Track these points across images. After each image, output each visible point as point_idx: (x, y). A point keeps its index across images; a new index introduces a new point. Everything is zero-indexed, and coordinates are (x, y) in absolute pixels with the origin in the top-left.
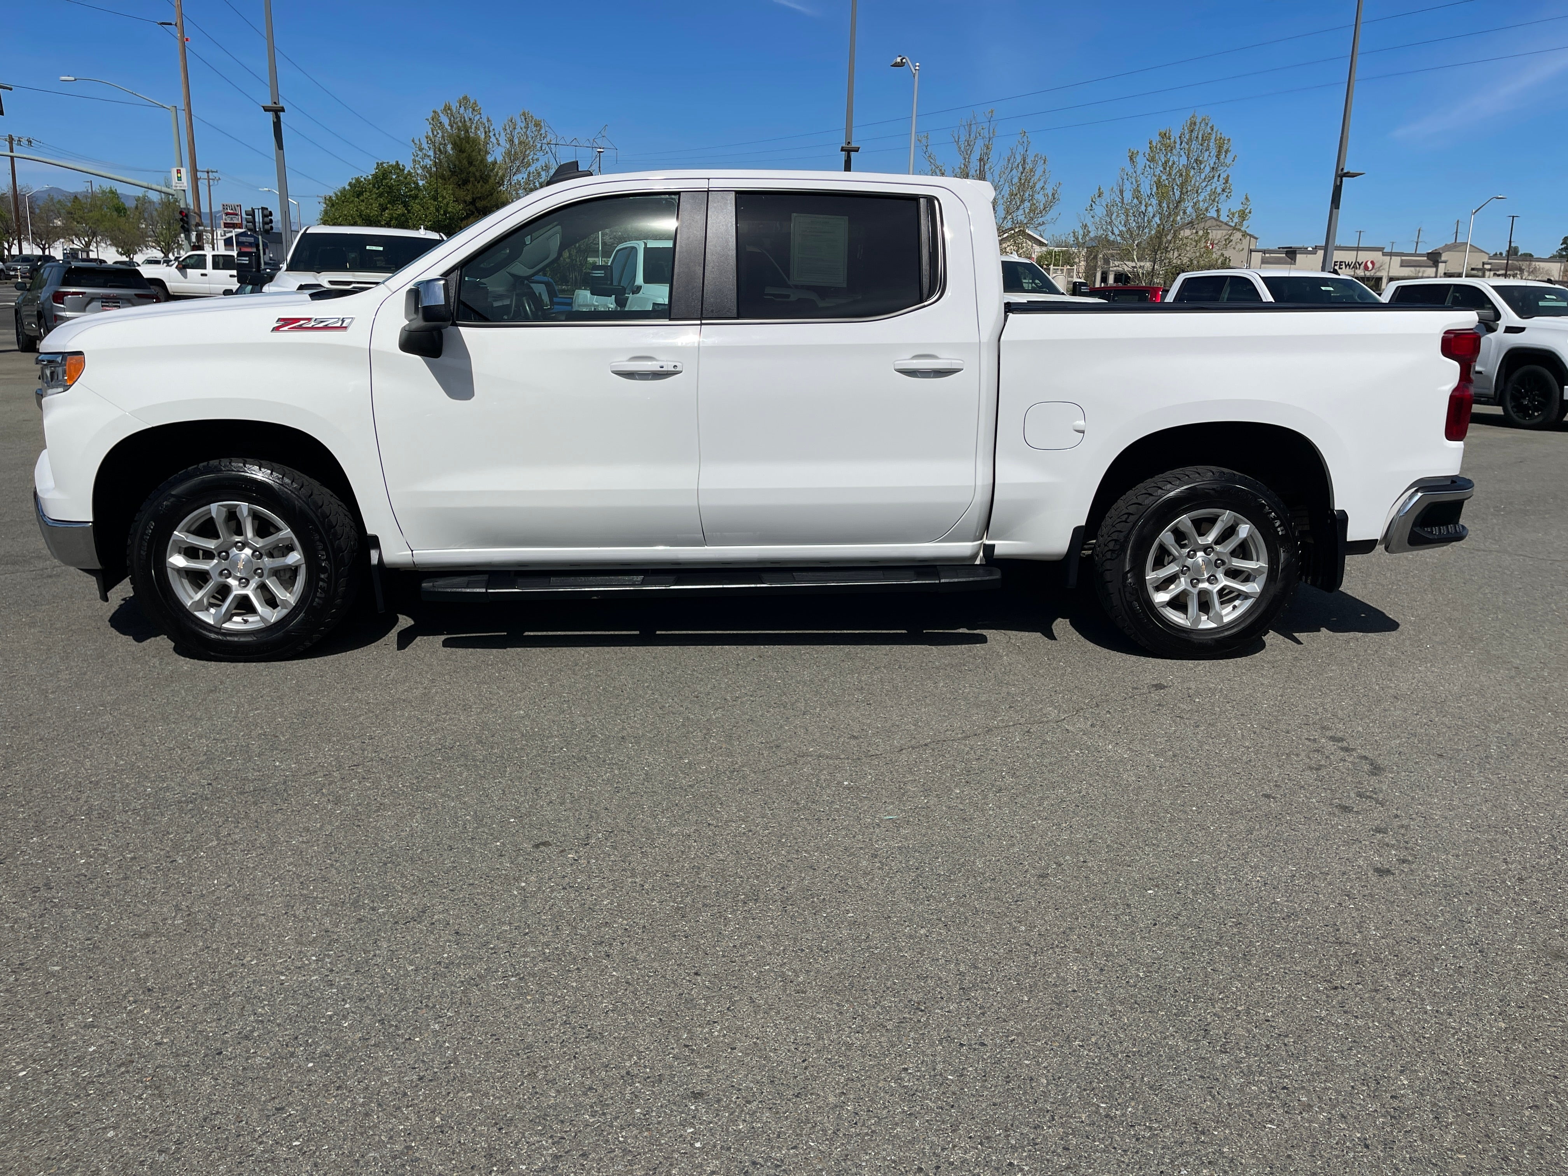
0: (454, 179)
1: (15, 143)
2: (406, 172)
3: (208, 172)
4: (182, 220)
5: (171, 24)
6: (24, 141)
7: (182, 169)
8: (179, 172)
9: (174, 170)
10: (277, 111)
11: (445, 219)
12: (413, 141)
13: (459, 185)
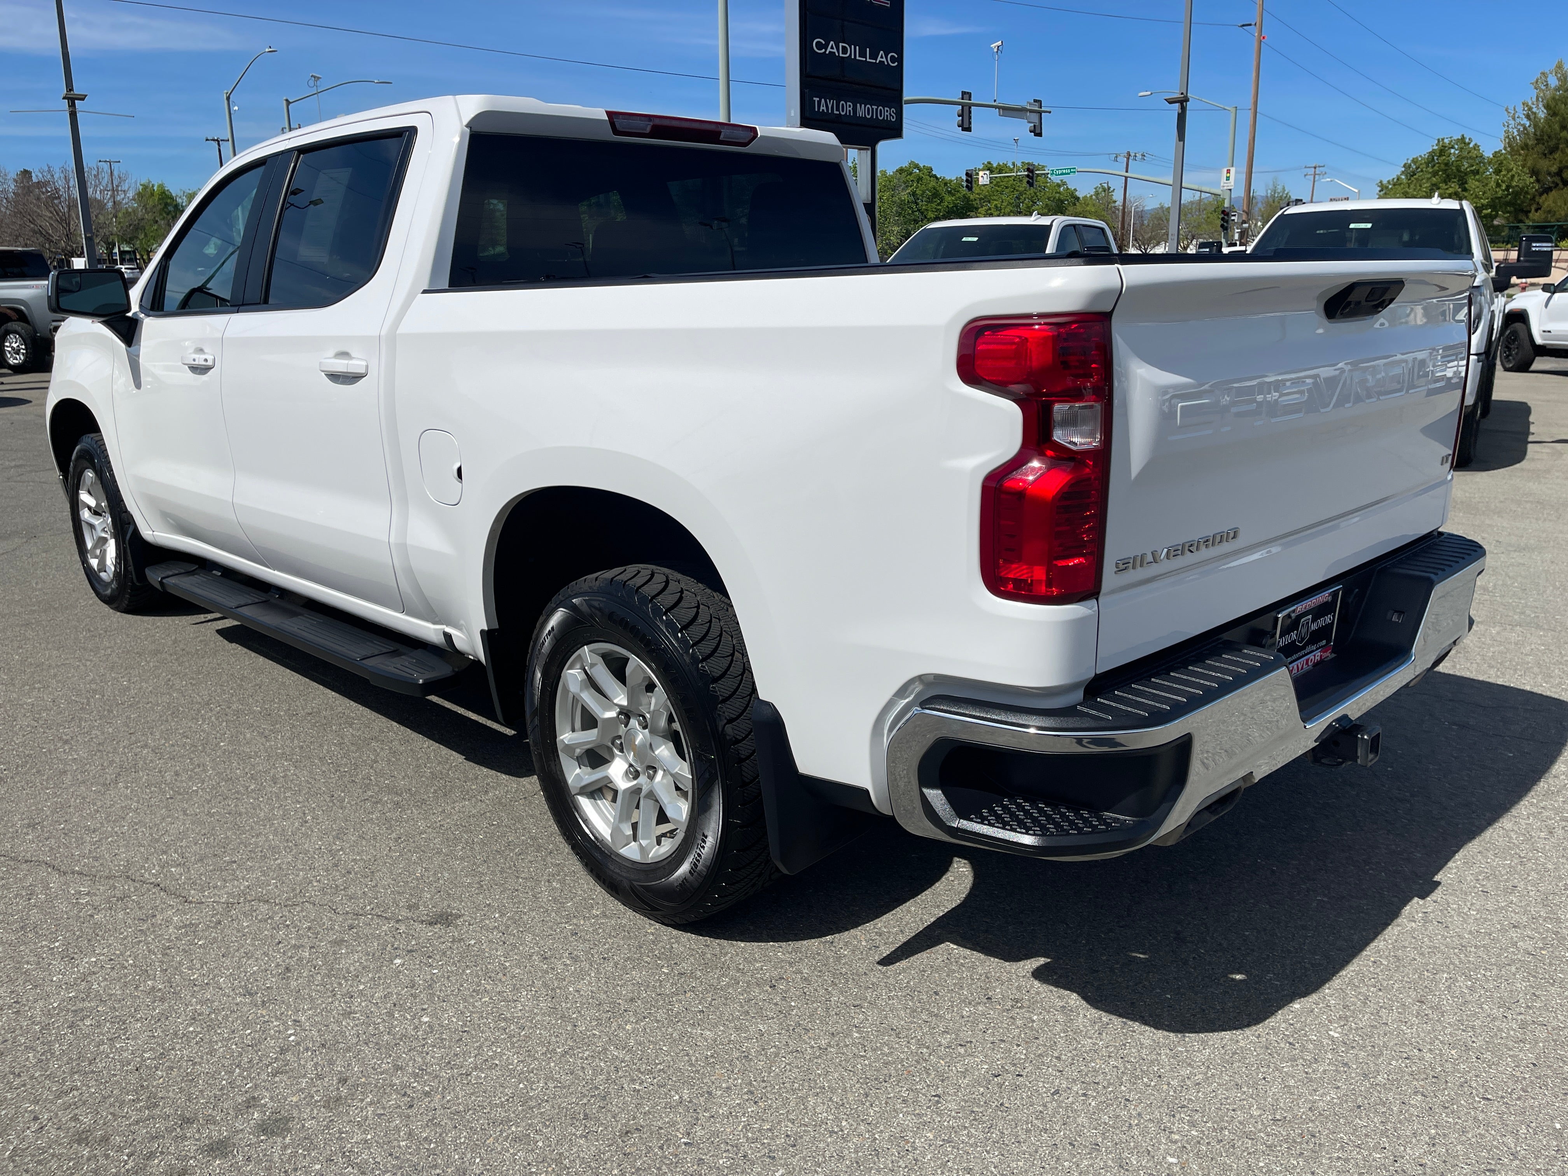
0: (1540, 148)
1: (1131, 158)
2: (1471, 145)
3: (1315, 168)
4: (1223, 219)
5: (1250, 25)
6: (1139, 156)
7: (1231, 169)
8: (1228, 171)
9: (1225, 170)
10: (1183, 101)
11: (1507, 196)
12: (1506, 110)
13: (1545, 155)
